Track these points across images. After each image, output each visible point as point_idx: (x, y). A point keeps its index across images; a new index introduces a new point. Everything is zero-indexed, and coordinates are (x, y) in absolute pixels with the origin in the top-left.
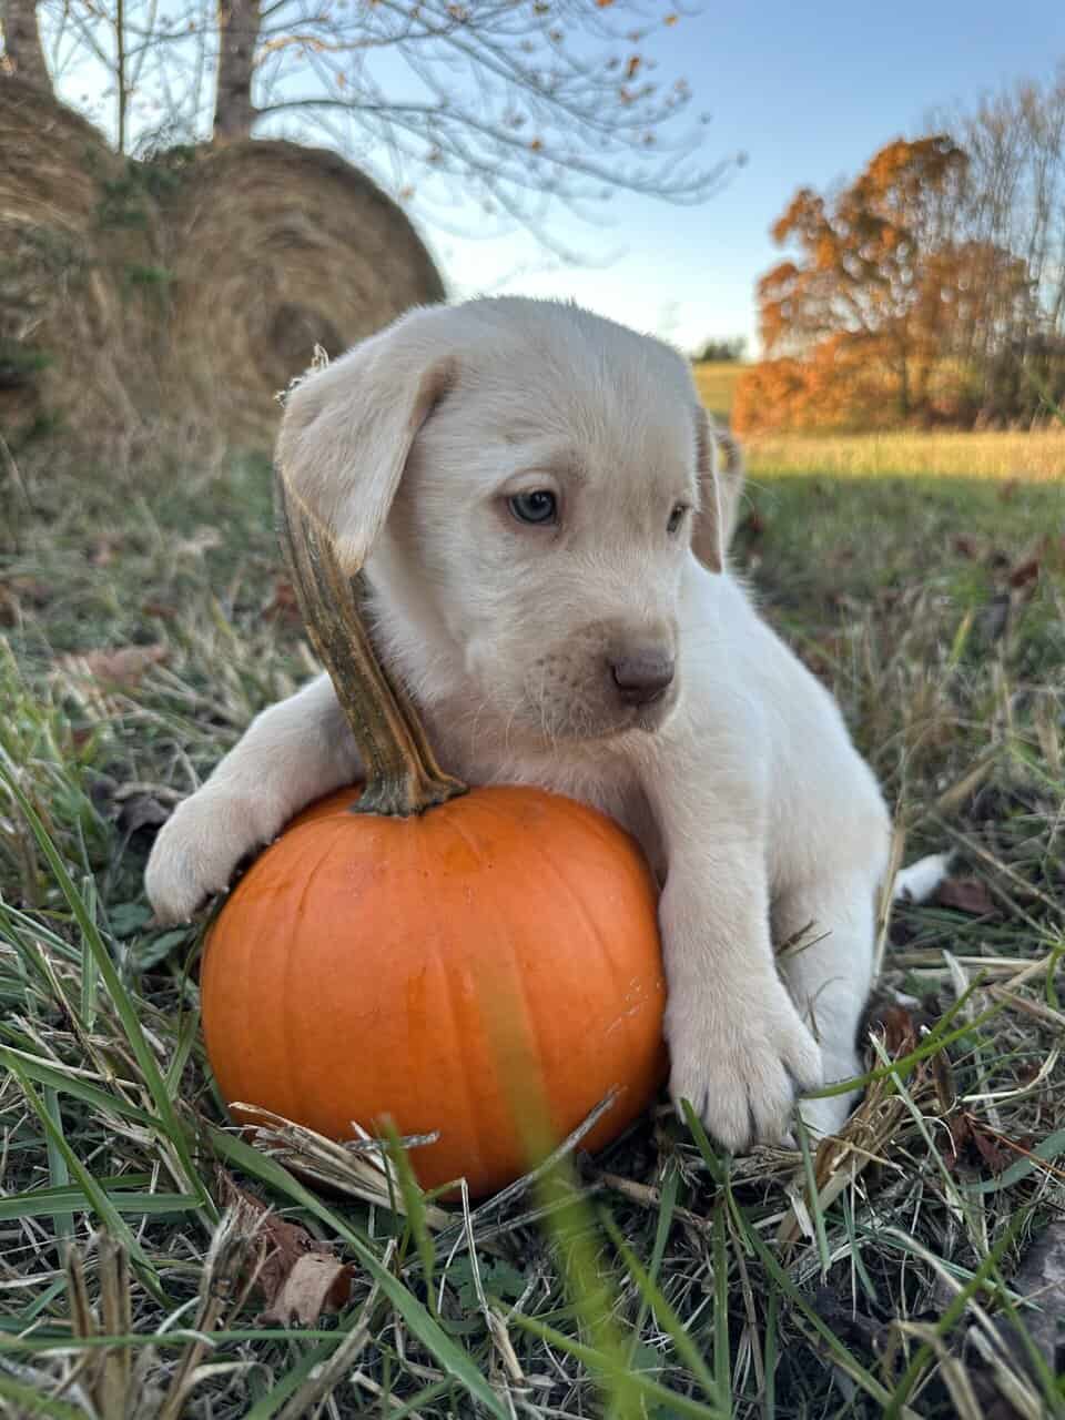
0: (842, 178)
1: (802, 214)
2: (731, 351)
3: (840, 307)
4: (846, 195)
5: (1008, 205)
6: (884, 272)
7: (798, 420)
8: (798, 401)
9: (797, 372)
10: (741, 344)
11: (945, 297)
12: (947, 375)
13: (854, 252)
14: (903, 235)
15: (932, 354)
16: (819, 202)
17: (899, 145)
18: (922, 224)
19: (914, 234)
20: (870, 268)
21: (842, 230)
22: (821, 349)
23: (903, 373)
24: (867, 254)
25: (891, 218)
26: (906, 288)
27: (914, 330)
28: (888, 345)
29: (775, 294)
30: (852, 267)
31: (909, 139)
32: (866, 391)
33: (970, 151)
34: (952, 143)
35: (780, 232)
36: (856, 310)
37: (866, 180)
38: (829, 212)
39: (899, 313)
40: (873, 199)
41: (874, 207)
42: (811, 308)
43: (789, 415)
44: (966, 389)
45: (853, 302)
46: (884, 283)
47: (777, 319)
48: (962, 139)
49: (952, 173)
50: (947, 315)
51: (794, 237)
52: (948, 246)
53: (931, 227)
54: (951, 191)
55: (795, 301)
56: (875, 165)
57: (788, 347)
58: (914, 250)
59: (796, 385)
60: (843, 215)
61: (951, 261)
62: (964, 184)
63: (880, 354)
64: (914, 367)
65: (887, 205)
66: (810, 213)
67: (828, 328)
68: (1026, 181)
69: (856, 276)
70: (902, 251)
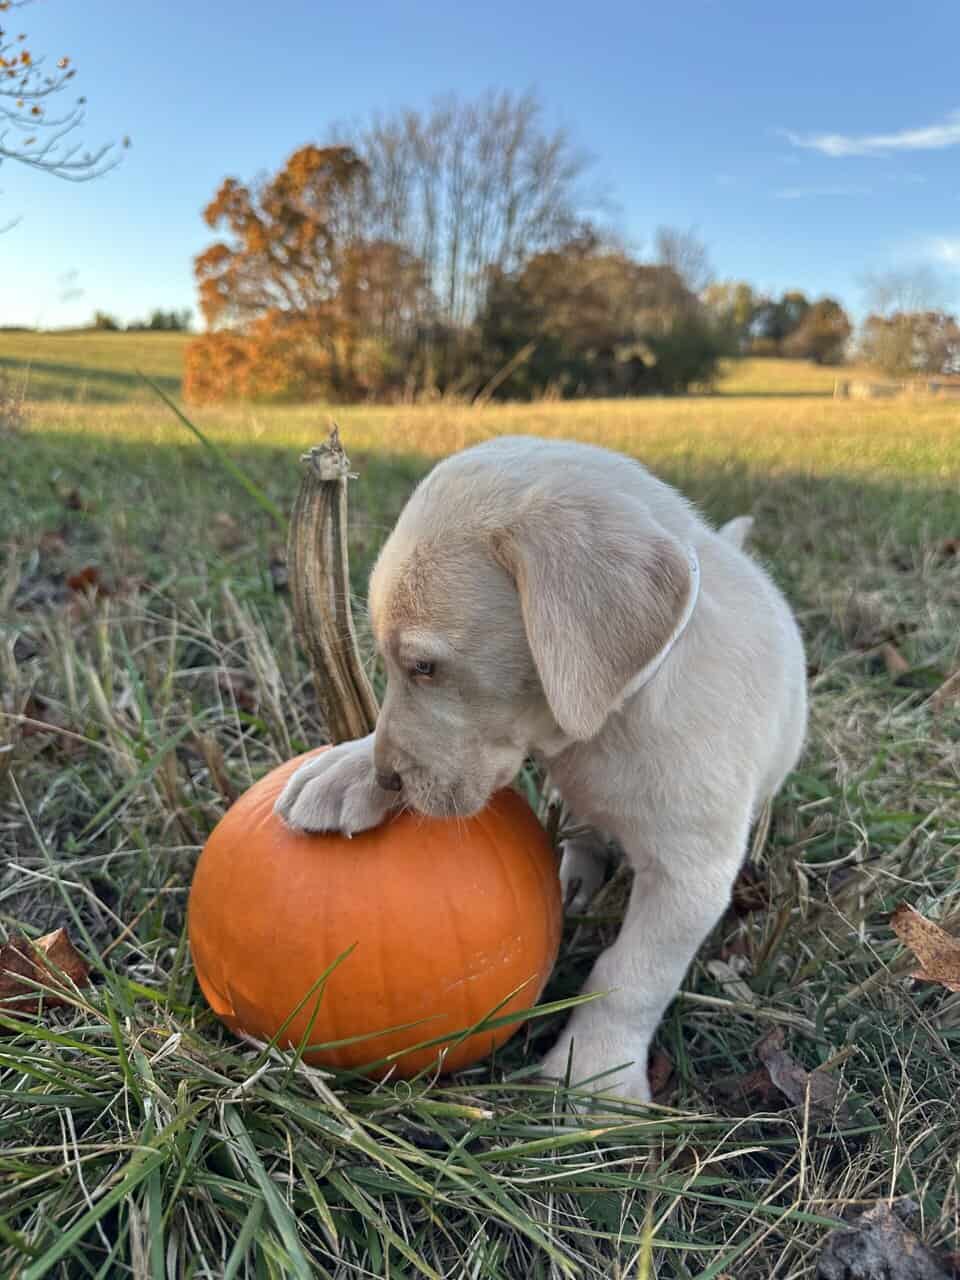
0: (264, 174)
1: (229, 201)
2: (180, 321)
3: (272, 288)
4: (269, 189)
5: (403, 215)
6: (308, 260)
7: (243, 388)
8: (242, 371)
9: (239, 344)
10: (188, 315)
11: (364, 286)
12: (369, 354)
13: (281, 240)
14: (321, 229)
15: (353, 335)
16: (245, 192)
17: (310, 150)
18: (336, 221)
19: (329, 228)
20: (295, 255)
21: (267, 219)
22: (259, 325)
23: (332, 350)
24: (292, 242)
25: (310, 212)
26: (327, 275)
27: (338, 312)
28: (316, 326)
29: (212, 272)
30: (280, 253)
31: (320, 146)
32: (301, 364)
33: (370, 164)
34: (354, 154)
35: (211, 215)
36: (285, 293)
37: (284, 177)
38: (255, 202)
39: (325, 297)
40: (291, 194)
41: (294, 202)
42: (246, 287)
43: (234, 383)
44: (384, 367)
45: (283, 285)
46: (309, 269)
47: (215, 296)
48: (362, 152)
49: (357, 181)
50: (363, 302)
51: (225, 222)
52: (359, 242)
53: (344, 225)
54: (358, 196)
55: (230, 280)
56: (292, 164)
57: (228, 322)
58: (330, 243)
59: (238, 356)
60: (266, 207)
61: (362, 256)
62: (367, 189)
63: (310, 332)
64: (341, 346)
65: (305, 200)
66: (238, 201)
67: (263, 306)
68: (416, 195)
69: (284, 262)
70: (321, 243)
